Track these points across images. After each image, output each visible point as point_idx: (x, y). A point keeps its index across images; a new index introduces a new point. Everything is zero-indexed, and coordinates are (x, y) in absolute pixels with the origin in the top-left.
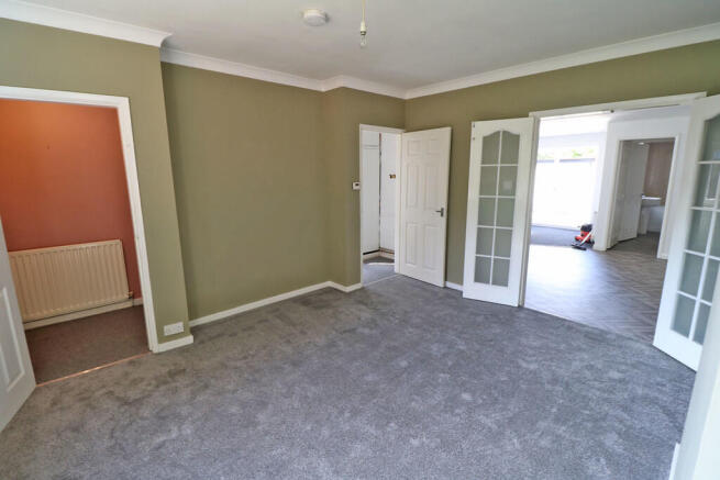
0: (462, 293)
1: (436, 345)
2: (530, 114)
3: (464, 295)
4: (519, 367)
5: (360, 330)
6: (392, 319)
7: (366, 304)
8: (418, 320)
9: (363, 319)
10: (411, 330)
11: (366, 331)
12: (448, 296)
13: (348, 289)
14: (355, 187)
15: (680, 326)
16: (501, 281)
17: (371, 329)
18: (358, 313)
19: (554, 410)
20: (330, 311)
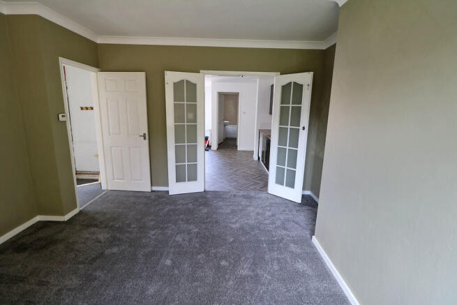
0: (168, 192)
1: (179, 236)
2: (201, 71)
3: (170, 194)
4: (232, 229)
5: (107, 252)
6: (129, 229)
7: (96, 226)
8: (152, 223)
9: (103, 240)
10: (153, 232)
11: (115, 250)
12: (159, 197)
13: (66, 218)
14: (61, 119)
15: (279, 181)
16: (193, 177)
17: (118, 245)
18: (94, 237)
19: (265, 245)
20: (61, 247)
